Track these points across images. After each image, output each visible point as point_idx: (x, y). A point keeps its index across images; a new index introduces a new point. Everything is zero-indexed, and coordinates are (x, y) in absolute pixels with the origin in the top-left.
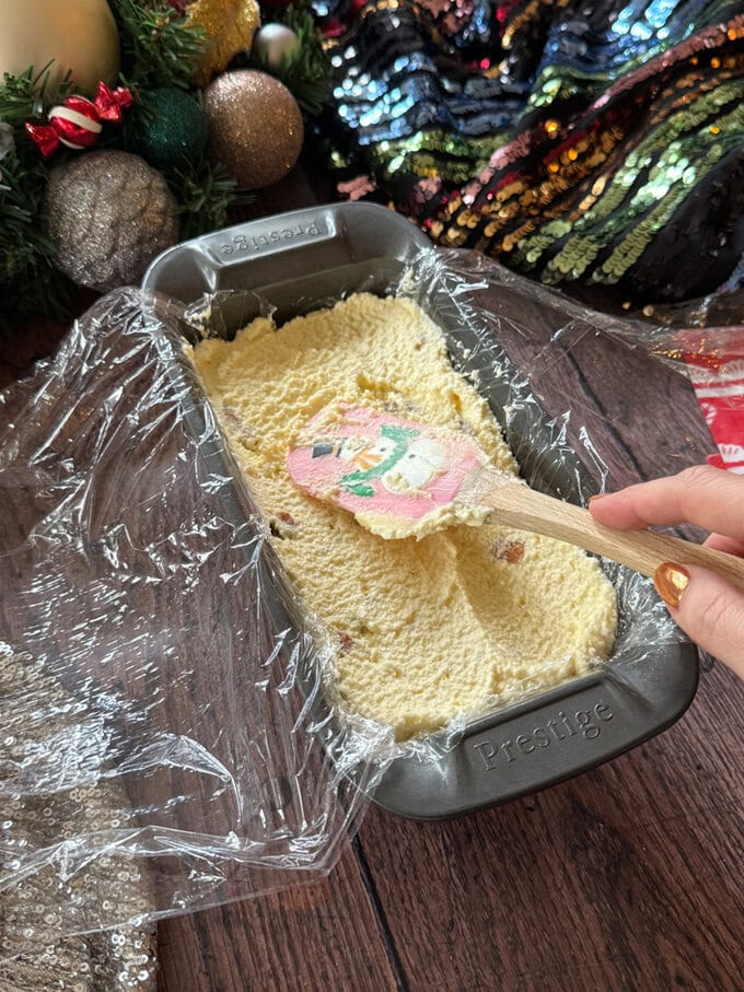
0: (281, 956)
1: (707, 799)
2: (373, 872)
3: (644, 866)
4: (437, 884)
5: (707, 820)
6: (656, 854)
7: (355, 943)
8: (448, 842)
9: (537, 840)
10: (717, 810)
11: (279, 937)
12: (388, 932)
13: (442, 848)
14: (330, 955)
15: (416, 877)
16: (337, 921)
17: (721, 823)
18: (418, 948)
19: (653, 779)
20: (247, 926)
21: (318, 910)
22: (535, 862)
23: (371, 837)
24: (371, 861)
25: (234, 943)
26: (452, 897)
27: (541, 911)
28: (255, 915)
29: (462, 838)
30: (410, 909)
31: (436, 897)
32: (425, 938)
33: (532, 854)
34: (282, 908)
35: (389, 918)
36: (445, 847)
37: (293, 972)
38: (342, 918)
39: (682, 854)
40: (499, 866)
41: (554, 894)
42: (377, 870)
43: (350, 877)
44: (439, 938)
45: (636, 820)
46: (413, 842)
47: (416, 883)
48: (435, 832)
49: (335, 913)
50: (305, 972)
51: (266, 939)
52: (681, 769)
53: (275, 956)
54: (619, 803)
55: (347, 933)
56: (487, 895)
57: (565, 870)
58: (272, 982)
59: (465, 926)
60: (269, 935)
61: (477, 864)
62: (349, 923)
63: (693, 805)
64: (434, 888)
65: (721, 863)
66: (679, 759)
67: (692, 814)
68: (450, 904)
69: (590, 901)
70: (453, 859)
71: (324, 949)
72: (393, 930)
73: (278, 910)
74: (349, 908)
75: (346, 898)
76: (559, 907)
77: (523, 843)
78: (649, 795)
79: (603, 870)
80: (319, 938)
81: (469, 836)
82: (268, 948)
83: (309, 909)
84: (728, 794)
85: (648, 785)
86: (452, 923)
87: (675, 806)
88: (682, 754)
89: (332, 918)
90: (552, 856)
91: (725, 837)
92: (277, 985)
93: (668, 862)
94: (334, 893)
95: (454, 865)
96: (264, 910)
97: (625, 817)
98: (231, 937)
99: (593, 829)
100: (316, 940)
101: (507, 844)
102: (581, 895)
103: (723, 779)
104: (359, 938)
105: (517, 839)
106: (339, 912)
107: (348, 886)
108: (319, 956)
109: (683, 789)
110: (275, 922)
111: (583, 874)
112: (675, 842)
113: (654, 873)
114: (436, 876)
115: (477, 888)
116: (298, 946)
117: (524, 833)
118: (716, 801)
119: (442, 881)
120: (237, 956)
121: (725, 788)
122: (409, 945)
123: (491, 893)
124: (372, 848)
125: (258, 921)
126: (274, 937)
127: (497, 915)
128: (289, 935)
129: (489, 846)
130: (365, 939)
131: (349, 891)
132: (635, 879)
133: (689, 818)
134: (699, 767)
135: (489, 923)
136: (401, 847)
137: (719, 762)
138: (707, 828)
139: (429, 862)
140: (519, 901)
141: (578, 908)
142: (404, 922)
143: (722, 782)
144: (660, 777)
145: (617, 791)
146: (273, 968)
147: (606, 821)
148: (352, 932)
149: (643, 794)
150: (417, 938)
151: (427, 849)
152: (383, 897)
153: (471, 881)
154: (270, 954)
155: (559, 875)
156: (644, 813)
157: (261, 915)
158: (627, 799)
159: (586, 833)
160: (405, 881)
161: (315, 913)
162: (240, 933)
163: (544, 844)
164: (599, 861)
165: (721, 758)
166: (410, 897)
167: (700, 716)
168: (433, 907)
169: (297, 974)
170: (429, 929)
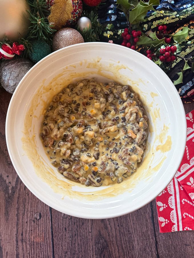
0: (31, 250)
1: (128, 238)
2: (54, 238)
3: (109, 250)
4: (66, 243)
5: (126, 243)
6: (113, 248)
7: (46, 251)
8: (71, 235)
9: (89, 239)
10: (129, 241)
11: (32, 246)
12: (54, 251)
13: (69, 236)
14: (41, 252)
15: (62, 241)
16: (44, 246)
17: (129, 244)
18: (59, 255)
19: (118, 231)
20: (26, 243)
21: (41, 243)
22: (87, 244)
23: (55, 230)
24: (54, 235)
25: (23, 246)
26: (68, 247)
27: (85, 254)
28: (28, 241)
29: (74, 235)
30: (59, 247)
31: (65, 246)
32: (60, 253)
33: (87, 242)
34: (34, 241)
35: (54, 248)
36: (70, 236)
37: (33, 254)
38: (45, 246)
39: (118, 249)
40: (80, 243)
41: (89, 251)
42: (55, 238)
43: (49, 238)
44: (64, 255)
45: (111, 240)
46: (63, 233)
47: (62, 242)
48: (69, 233)
49: (44, 244)
50: (35, 255)
51: (29, 246)
52: (125, 231)
53: (30, 250)
54: (109, 235)
55: (45, 249)
56: (75, 248)
57: (93, 247)
58: (28, 255)
59: (69, 253)
60: (30, 246)
61: (75, 241)
62: (46, 247)
63: (124, 239)
64: (65, 244)
65: (126, 253)
66: (125, 228)
67: (124, 241)
68: (67, 248)
69: (96, 255)
70: (71, 239)
71: (40, 251)
72: (55, 250)
73: (33, 241)
74: (47, 244)
75: (47, 242)
76: (89, 254)
77: (86, 239)
78: (116, 235)
79: (100, 249)
80: (40, 248)
81: (75, 235)
82: (29, 248)
83: (39, 242)
84: (133, 238)
85: (116, 232)
86: (67, 252)
87: (120, 238)
88: (126, 227)
89: (43, 245)
90: (91, 243)
91: (129, 247)
92: (29, 256)
93: (115, 250)
94: (45, 240)
95: (71, 240)
96: (30, 240)
97: (109, 238)
98: (22, 244)
99: (101, 240)
100: (39, 249)
101: (83, 238)
102: (94, 253)
103: (133, 235)
104: (47, 250)
105: (85, 238)
106: (45, 244)
107: (48, 239)
108: (39, 252)
109: (124, 235)
110: (32, 243)
111: (96, 249)
112: (118, 246)
113: (111, 252)
114: (66, 242)
115: (74, 246)
116: (35, 249)
117: (87, 237)
118: (130, 239)
119: (67, 243)
120: (23, 248)
121: (133, 237)
122: (57, 254)
123: (76, 248)
124: (55, 233)
125: (28, 242)
126: (31, 246)
127: (76, 253)
128: (34, 246)
129: (79, 238)
130: (49, 251)
131: (48, 240)
132: (106, 252)
133: (122, 242)
134: (129, 231)
135: (74, 254)
136: (61, 234)
137: (134, 231)
138: (126, 245)
139: (66, 238)
140: (82, 251)
141: (93, 256)
142: (57, 250)
143: (132, 235)
144: (120, 231)
145: (110, 232)
146: (29, 252)
147: (105, 239)
148: (46, 249)
149: (115, 234)
150: (59, 253)
151: (66, 236)
152: (54, 243)
153: (73, 244)
154: (29, 249)
155: (91, 248)
156: (113, 238)
157: (29, 241)
158: (111, 234)
159: (100, 240)
160: (60, 241)
161: (40, 243)
162: (24, 244)
163: (90, 240)
164: (100, 247)
165: (134, 230)
166: (60, 245)
167: (134, 219)
168: (64, 248)
169: (34, 255)
170: (62, 252)
